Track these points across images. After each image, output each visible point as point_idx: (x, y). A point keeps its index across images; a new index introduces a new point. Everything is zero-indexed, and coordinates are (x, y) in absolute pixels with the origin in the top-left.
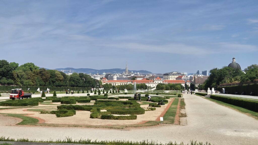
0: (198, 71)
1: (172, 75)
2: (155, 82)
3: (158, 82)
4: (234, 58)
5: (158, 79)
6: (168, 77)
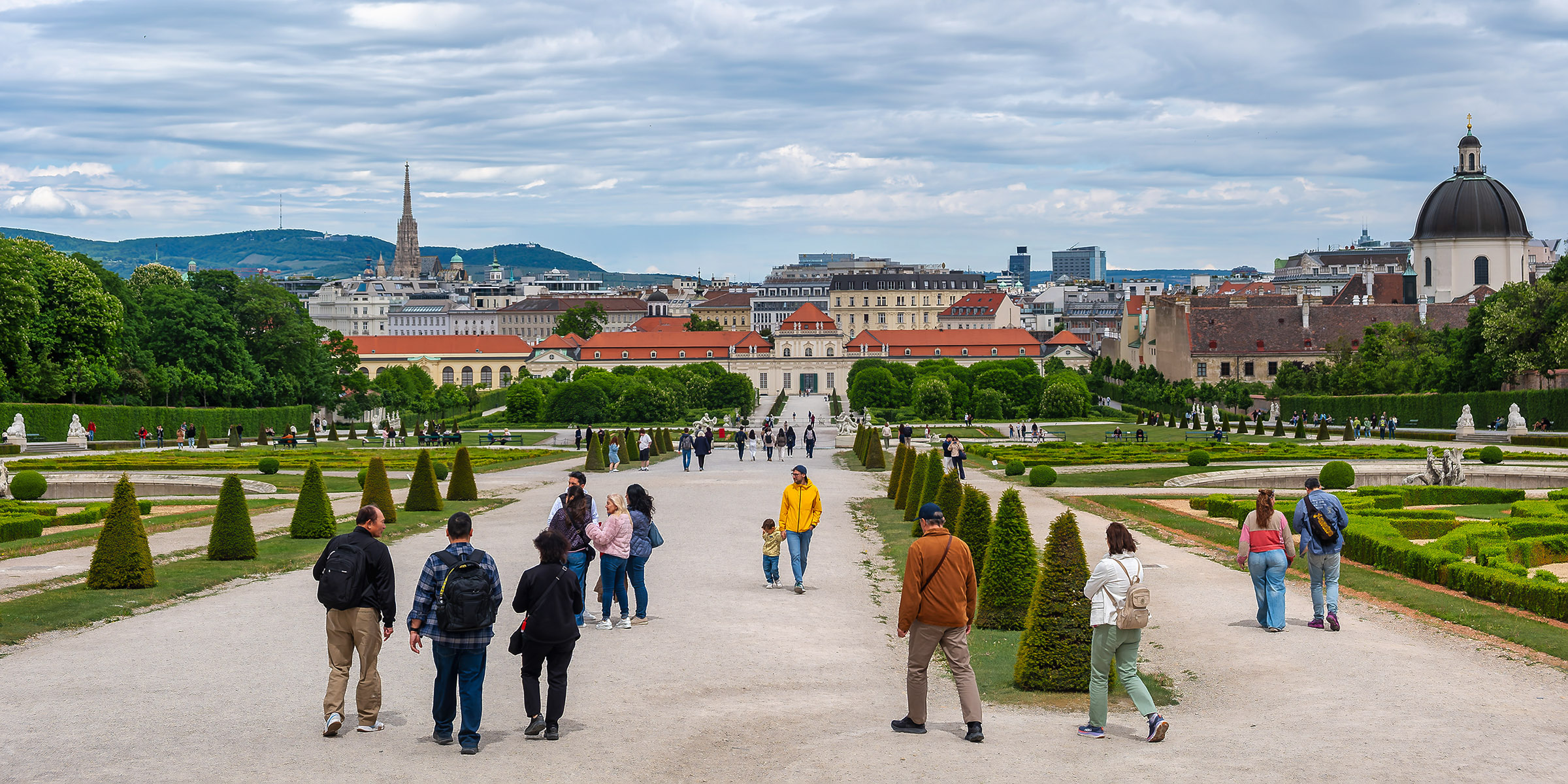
0: (1022, 250)
2: (780, 346)
3: (809, 352)
4: (1469, 142)
5: (808, 325)
6: (873, 303)
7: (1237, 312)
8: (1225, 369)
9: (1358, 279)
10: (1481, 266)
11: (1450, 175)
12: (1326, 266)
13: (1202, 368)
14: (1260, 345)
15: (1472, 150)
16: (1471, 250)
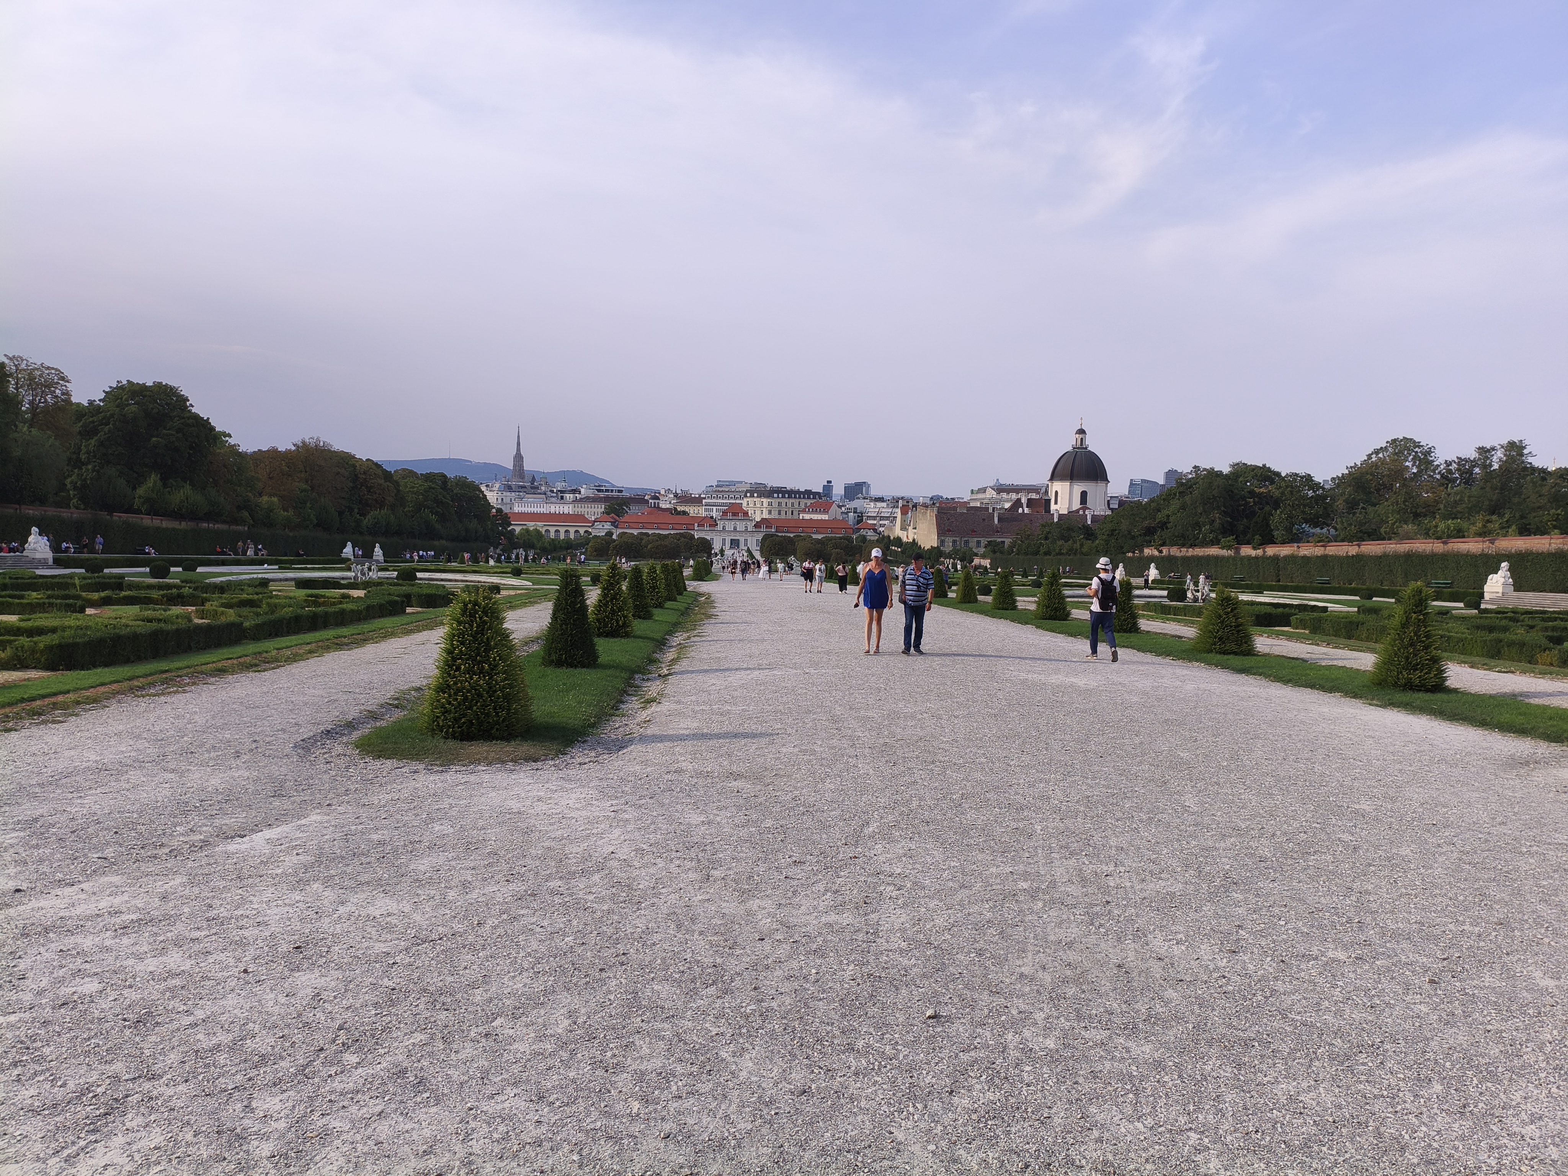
0: (829, 482)
1: (783, 497)
2: (721, 524)
3: (735, 528)
4: (1081, 432)
5: (734, 514)
6: (765, 505)
7: (961, 514)
8: (954, 542)
9: (1019, 500)
10: (1084, 495)
11: (1070, 449)
12: (1000, 493)
13: (942, 542)
14: (973, 531)
15: (1081, 436)
16: (1079, 488)
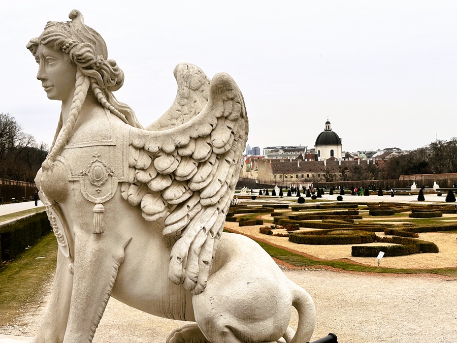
4: (328, 123)
7: (282, 163)
8: (281, 176)
9: (301, 155)
10: (332, 152)
11: (323, 131)
12: (285, 152)
13: (275, 176)
14: (289, 171)
15: (329, 125)
16: (329, 148)
